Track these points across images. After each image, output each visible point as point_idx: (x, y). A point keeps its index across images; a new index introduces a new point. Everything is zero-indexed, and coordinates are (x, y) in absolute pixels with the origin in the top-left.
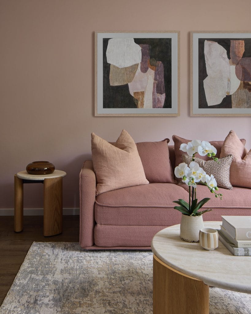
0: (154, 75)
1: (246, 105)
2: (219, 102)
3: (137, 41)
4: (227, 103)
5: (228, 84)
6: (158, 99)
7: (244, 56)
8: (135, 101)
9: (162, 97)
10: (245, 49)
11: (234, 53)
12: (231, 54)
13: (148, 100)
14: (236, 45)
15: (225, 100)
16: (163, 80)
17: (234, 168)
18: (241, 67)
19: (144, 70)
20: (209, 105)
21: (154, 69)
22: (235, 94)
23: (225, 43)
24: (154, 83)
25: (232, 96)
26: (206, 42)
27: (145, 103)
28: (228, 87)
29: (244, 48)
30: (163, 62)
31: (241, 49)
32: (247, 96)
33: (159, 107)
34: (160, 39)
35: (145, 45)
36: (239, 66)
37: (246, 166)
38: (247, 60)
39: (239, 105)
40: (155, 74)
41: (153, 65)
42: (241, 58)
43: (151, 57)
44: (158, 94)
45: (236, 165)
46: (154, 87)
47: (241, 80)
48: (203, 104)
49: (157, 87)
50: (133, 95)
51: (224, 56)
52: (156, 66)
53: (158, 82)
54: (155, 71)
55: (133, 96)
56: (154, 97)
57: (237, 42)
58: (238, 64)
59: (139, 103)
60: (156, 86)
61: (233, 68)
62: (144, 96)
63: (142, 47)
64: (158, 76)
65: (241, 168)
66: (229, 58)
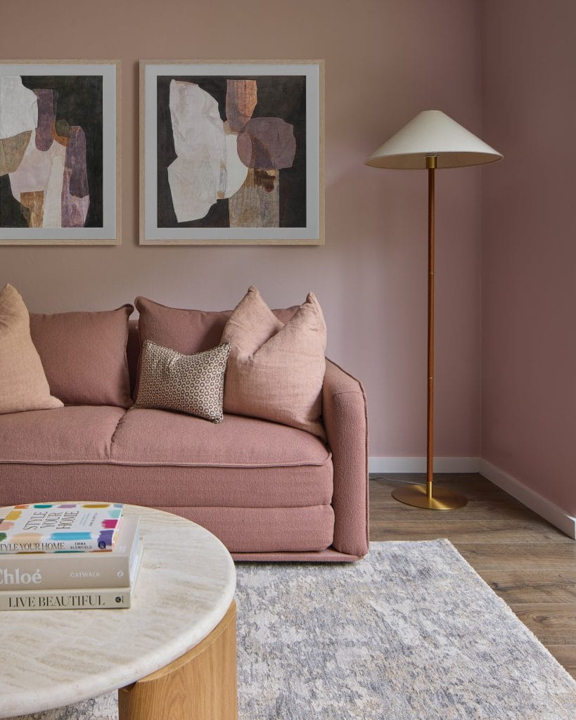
0: (64, 154)
1: (259, 220)
2: (202, 213)
3: (29, 82)
4: (219, 215)
5: (222, 174)
6: (74, 207)
7: (256, 113)
8: (24, 213)
9: (83, 204)
10: (259, 98)
11: (235, 108)
12: (227, 109)
13: (51, 210)
14: (240, 91)
15: (213, 209)
16: (85, 166)
17: (233, 374)
18: (249, 137)
19: (44, 145)
20: (179, 221)
21: (66, 142)
22: (235, 196)
23: (216, 86)
24: (65, 174)
25: (230, 201)
26: (173, 83)
27: (45, 217)
28: (221, 182)
29: (255, 97)
30: (84, 126)
31: (250, 99)
32: (262, 200)
33: (75, 226)
34: (79, 79)
35: (44, 91)
36: (246, 137)
37: (254, 369)
38: (263, 124)
39: (245, 221)
40: (68, 152)
41: (63, 135)
42: (249, 119)
43: (58, 117)
44: (74, 197)
45: (236, 367)
46: (65, 181)
47: (250, 166)
48: (167, 217)
49: (72, 180)
50: (18, 198)
51: (211, 114)
52: (68, 136)
53: (74, 171)
54: (68, 146)
55: (19, 200)
56: (64, 203)
57: (241, 83)
58: (242, 132)
59: (33, 215)
60: (68, 180)
61: (233, 139)
62: (42, 202)
63: (39, 95)
64: (73, 158)
65: (244, 372)
66: (224, 118)
